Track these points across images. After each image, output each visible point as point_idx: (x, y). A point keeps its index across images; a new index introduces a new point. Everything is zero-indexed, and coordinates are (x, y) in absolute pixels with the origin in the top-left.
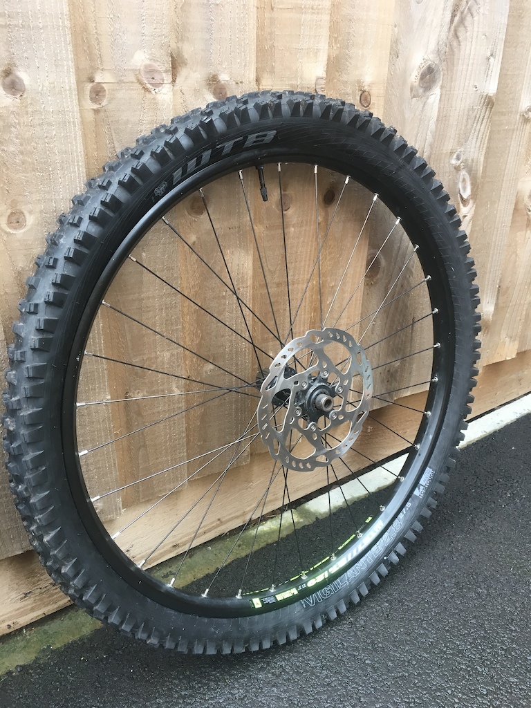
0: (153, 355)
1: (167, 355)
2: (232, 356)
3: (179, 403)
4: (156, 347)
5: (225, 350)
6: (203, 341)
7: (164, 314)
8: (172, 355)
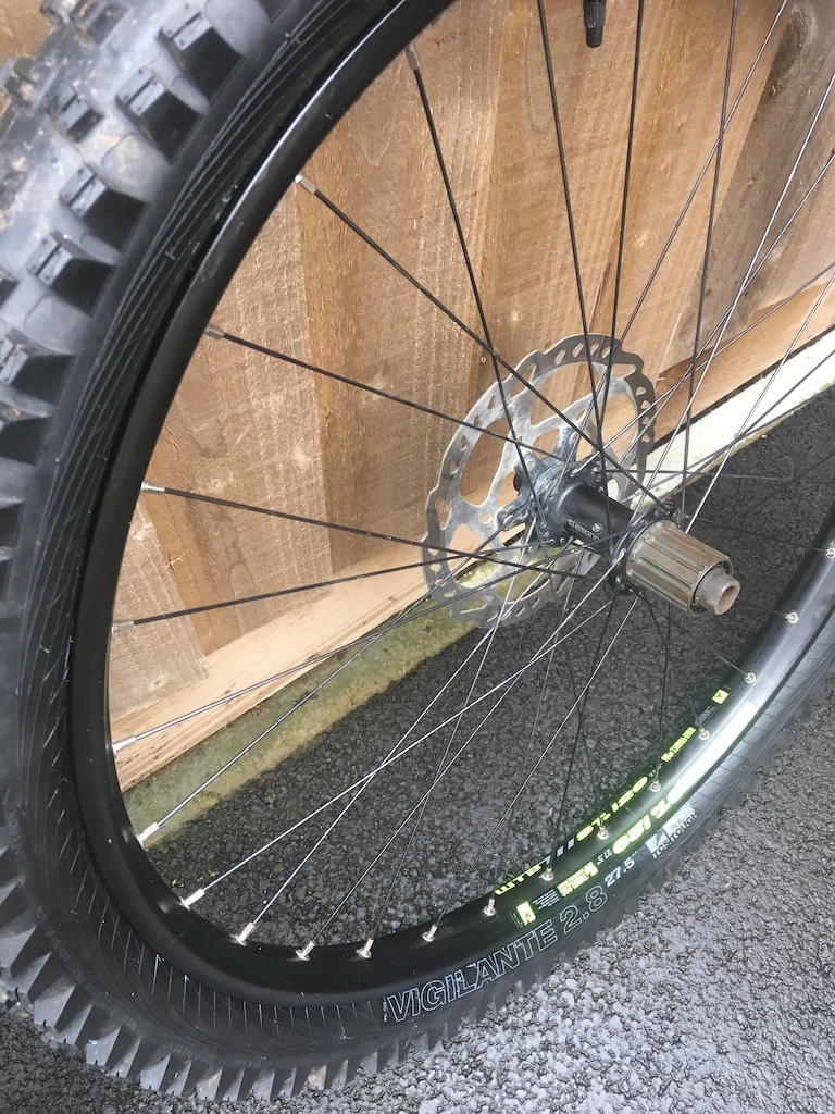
0: (241, 409)
1: (275, 401)
2: (430, 353)
3: (310, 477)
4: (248, 392)
5: (412, 347)
6: (360, 342)
7: (261, 320)
8: (289, 397)
